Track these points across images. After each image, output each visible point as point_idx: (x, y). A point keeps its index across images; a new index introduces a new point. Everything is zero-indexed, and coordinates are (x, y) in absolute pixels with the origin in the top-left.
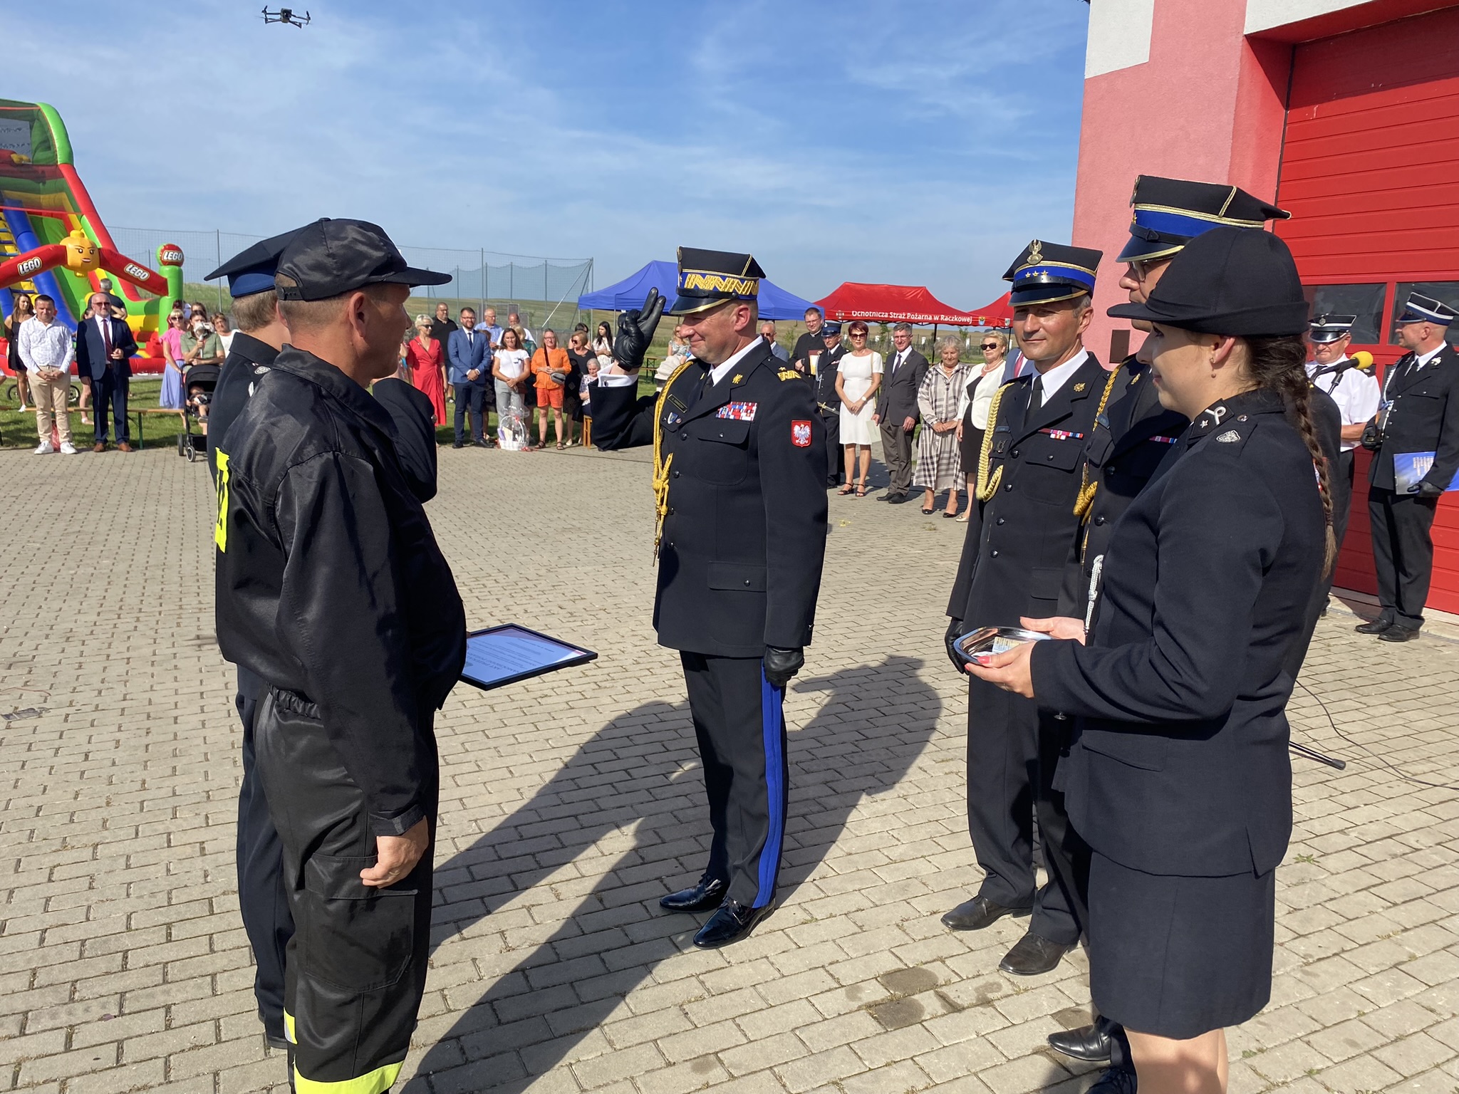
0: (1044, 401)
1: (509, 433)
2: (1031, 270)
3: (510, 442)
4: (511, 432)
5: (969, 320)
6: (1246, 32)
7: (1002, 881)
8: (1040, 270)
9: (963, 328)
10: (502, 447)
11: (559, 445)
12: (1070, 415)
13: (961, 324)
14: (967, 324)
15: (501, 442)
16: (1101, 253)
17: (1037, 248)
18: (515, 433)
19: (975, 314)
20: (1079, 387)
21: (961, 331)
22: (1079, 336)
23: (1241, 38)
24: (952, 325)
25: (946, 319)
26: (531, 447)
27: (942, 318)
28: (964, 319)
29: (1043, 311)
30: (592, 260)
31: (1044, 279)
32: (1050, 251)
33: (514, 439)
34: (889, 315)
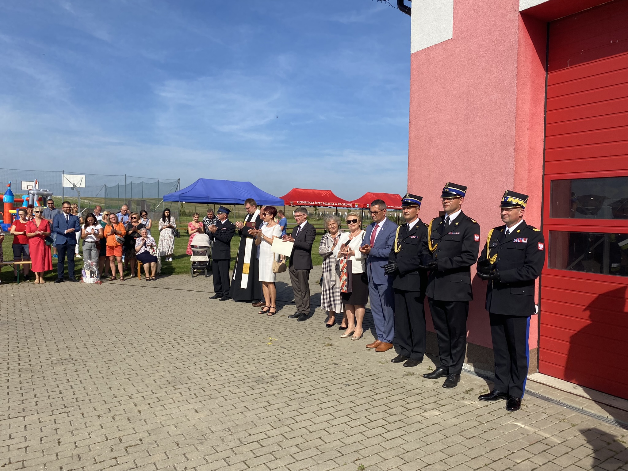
0: (410, 230)
1: (88, 273)
2: (406, 199)
3: (88, 279)
4: (89, 273)
5: (351, 205)
6: (521, 9)
7: (405, 350)
8: (408, 199)
9: (349, 208)
10: (85, 282)
11: (121, 278)
12: (415, 233)
13: (347, 207)
14: (350, 207)
15: (84, 278)
16: (422, 198)
17: (408, 195)
18: (92, 272)
19: (353, 202)
20: (417, 227)
21: (348, 210)
22: (417, 215)
23: (517, 14)
24: (344, 207)
25: (341, 205)
26: (102, 280)
27: (339, 204)
28: (349, 205)
29: (408, 208)
30: (179, 179)
31: (409, 201)
32: (411, 196)
33: (91, 277)
34: (314, 203)
